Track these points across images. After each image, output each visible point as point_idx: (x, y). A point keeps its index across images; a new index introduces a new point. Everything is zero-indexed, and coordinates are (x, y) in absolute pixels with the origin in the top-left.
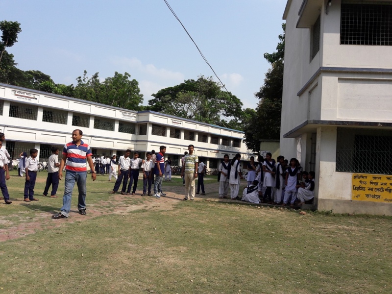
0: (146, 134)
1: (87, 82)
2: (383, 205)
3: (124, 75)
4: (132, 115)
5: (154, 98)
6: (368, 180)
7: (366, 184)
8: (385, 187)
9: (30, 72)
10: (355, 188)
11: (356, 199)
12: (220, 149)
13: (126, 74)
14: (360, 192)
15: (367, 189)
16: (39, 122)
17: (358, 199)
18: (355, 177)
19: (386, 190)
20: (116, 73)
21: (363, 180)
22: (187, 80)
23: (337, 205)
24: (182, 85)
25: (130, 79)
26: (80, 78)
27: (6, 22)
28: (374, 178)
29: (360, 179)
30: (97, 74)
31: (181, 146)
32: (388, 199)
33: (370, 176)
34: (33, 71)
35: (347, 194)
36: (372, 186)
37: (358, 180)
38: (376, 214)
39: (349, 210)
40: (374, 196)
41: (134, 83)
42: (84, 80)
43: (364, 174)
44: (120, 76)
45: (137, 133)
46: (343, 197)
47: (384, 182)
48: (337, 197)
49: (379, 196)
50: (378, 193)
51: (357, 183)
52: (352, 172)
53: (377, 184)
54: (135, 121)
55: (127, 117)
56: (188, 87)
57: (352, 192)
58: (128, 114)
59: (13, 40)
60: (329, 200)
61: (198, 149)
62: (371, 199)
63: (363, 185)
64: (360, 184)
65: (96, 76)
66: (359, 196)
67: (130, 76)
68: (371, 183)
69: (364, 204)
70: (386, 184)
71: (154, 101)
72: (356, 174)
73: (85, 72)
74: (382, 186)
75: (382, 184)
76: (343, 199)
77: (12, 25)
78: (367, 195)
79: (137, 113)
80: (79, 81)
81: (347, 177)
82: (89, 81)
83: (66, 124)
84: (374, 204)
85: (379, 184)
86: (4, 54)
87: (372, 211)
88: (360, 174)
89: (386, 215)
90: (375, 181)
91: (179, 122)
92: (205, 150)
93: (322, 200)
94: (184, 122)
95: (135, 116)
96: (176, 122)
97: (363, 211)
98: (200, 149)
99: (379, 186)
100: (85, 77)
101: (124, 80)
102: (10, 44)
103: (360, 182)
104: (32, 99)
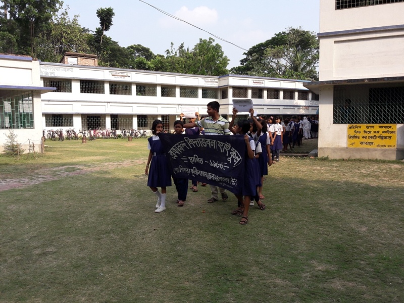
0: (227, 98)
1: (175, 53)
2: (376, 150)
3: (208, 40)
4: (213, 81)
5: (245, 57)
6: (362, 130)
7: (360, 133)
8: (377, 135)
9: (132, 47)
10: (350, 137)
11: (351, 147)
12: (310, 105)
13: (210, 39)
14: (355, 140)
15: (361, 137)
16: (134, 97)
17: (354, 146)
18: (350, 128)
19: (378, 137)
20: (201, 40)
21: (357, 129)
22: (278, 33)
23: (334, 152)
24: (273, 39)
25: (214, 44)
26: (168, 50)
27: (102, 9)
28: (368, 127)
29: (355, 129)
30: (182, 44)
31: (264, 105)
32: (381, 144)
33: (364, 126)
34: (135, 45)
35: (344, 142)
36: (365, 135)
37: (353, 130)
38: (370, 158)
39: (345, 156)
40: (367, 143)
41: (218, 47)
42: (172, 52)
43: (358, 125)
44: (205, 41)
45: (219, 98)
46: (340, 145)
47: (377, 130)
48: (335, 146)
49: (373, 143)
50: (371, 140)
51: (352, 133)
52: (349, 123)
53: (370, 132)
54: (217, 86)
55: (209, 83)
56: (278, 41)
57: (347, 140)
58: (210, 80)
59: (109, 25)
60: (327, 148)
61: (283, 107)
62: (364, 146)
63: (358, 134)
64: (355, 134)
65: (182, 47)
66: (354, 143)
67: (214, 40)
68: (365, 132)
69: (358, 150)
70: (378, 132)
71: (246, 60)
72: (351, 125)
73: (172, 44)
74: (375, 134)
75: (375, 132)
76: (340, 147)
77: (106, 11)
78: (361, 143)
79: (219, 78)
80: (168, 53)
81: (344, 128)
82: (176, 52)
83: (156, 96)
84: (368, 150)
85: (372, 132)
86: (103, 38)
87: (365, 156)
88: (354, 125)
89: (379, 159)
90: (368, 130)
91: (261, 82)
92: (292, 107)
93: (321, 148)
94: (266, 81)
95: (217, 81)
96: (258, 82)
97: (358, 156)
98: (286, 107)
99: (372, 134)
100: (173, 48)
101: (209, 45)
102: (107, 28)
103: (355, 131)
104: (126, 78)
